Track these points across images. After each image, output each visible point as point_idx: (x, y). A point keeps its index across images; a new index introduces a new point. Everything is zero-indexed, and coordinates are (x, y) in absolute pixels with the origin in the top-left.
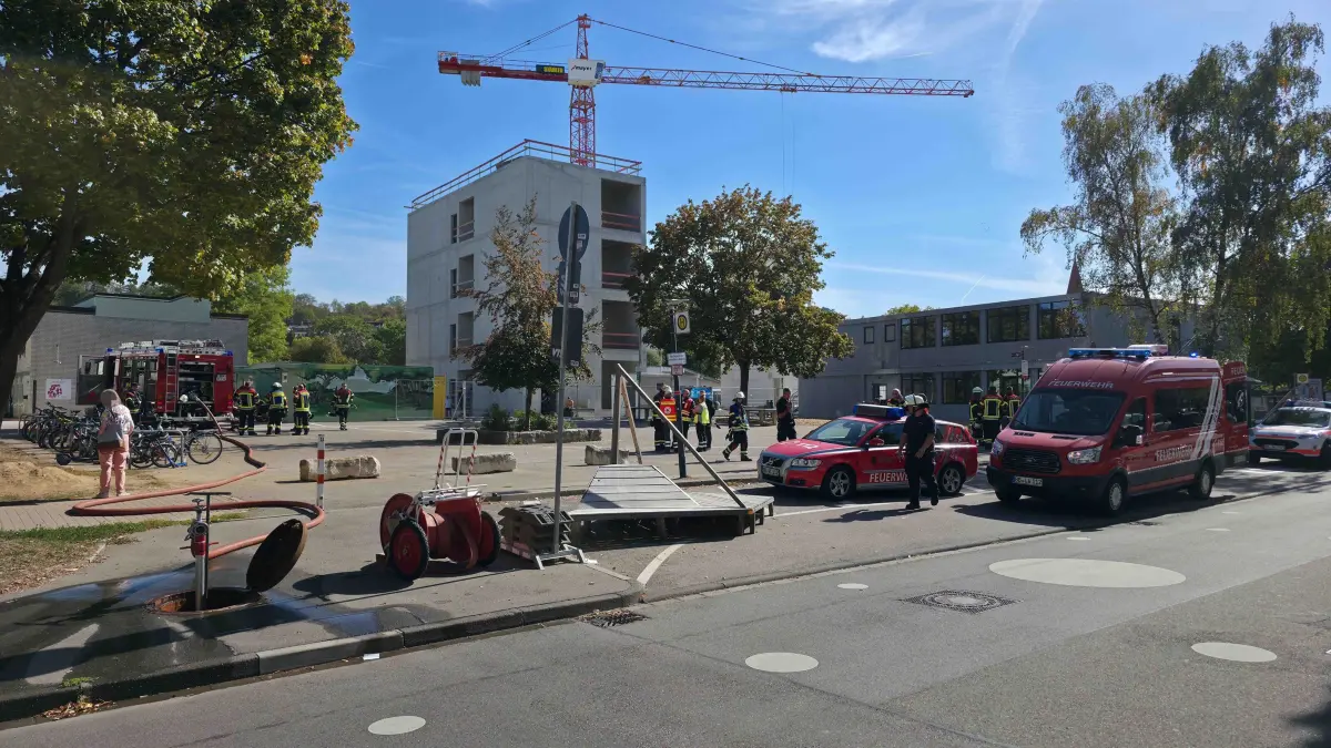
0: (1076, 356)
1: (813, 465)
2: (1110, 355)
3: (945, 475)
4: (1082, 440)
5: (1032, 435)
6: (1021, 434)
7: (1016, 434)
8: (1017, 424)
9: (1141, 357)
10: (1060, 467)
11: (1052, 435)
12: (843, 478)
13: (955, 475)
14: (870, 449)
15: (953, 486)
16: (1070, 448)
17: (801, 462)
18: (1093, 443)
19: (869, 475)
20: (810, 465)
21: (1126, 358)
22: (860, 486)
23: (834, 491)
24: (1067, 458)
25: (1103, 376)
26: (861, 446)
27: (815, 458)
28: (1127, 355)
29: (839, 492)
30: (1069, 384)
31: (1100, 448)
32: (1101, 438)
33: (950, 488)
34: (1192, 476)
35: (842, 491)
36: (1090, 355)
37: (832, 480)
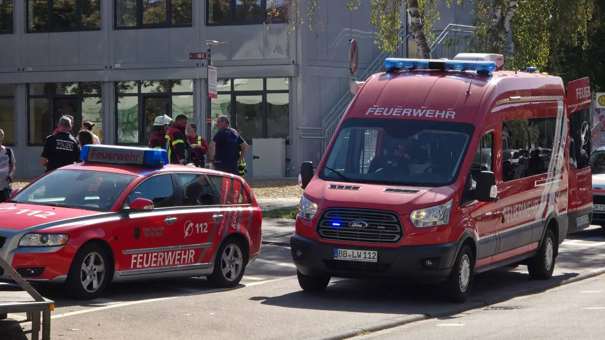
0: (394, 71)
1: (54, 244)
2: (440, 70)
3: (224, 254)
4: (426, 194)
5: (356, 188)
6: (341, 187)
7: (333, 187)
8: (327, 173)
9: (484, 74)
10: (401, 234)
11: (385, 187)
12: (97, 262)
13: (236, 255)
14: (132, 216)
15: (233, 270)
16: (412, 206)
17: (35, 240)
18: (441, 197)
19: (130, 256)
20: (50, 243)
21: (463, 75)
22: (120, 274)
23: (85, 284)
24: (409, 219)
25: (440, 101)
26: (119, 210)
27: (56, 233)
28: (463, 71)
29: (90, 286)
30: (395, 112)
31: (448, 205)
32: (450, 190)
33: (229, 275)
34: (535, 246)
35: (95, 285)
36: (413, 69)
37: (84, 266)
